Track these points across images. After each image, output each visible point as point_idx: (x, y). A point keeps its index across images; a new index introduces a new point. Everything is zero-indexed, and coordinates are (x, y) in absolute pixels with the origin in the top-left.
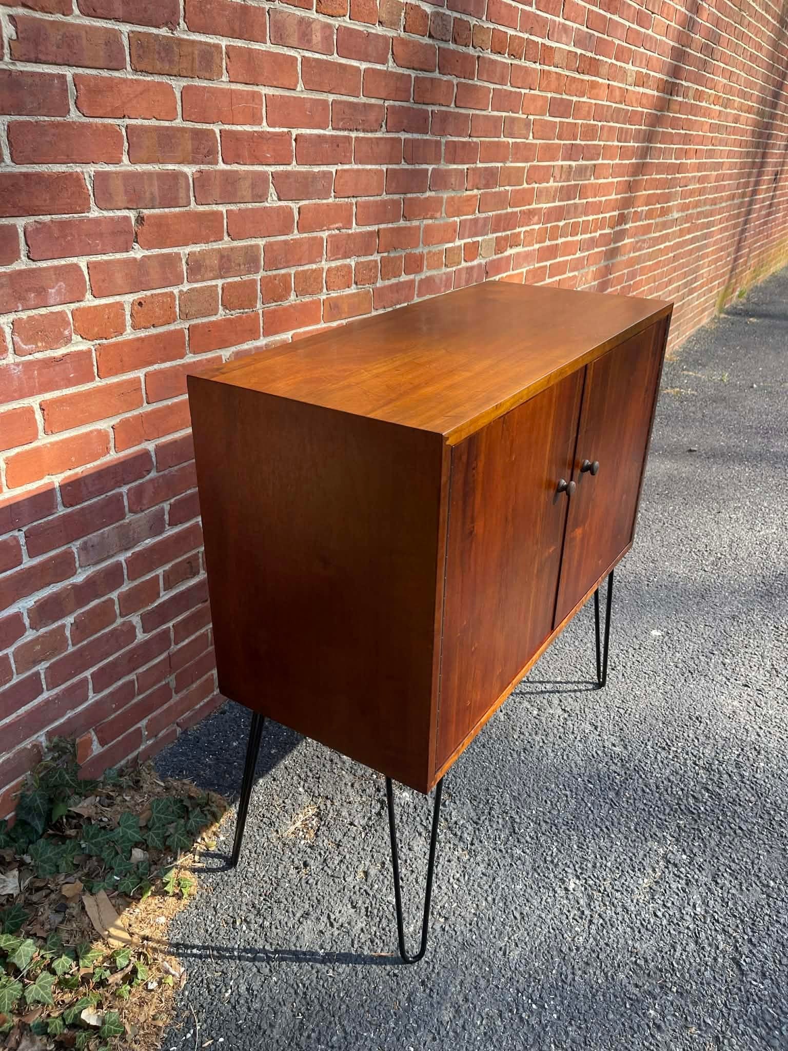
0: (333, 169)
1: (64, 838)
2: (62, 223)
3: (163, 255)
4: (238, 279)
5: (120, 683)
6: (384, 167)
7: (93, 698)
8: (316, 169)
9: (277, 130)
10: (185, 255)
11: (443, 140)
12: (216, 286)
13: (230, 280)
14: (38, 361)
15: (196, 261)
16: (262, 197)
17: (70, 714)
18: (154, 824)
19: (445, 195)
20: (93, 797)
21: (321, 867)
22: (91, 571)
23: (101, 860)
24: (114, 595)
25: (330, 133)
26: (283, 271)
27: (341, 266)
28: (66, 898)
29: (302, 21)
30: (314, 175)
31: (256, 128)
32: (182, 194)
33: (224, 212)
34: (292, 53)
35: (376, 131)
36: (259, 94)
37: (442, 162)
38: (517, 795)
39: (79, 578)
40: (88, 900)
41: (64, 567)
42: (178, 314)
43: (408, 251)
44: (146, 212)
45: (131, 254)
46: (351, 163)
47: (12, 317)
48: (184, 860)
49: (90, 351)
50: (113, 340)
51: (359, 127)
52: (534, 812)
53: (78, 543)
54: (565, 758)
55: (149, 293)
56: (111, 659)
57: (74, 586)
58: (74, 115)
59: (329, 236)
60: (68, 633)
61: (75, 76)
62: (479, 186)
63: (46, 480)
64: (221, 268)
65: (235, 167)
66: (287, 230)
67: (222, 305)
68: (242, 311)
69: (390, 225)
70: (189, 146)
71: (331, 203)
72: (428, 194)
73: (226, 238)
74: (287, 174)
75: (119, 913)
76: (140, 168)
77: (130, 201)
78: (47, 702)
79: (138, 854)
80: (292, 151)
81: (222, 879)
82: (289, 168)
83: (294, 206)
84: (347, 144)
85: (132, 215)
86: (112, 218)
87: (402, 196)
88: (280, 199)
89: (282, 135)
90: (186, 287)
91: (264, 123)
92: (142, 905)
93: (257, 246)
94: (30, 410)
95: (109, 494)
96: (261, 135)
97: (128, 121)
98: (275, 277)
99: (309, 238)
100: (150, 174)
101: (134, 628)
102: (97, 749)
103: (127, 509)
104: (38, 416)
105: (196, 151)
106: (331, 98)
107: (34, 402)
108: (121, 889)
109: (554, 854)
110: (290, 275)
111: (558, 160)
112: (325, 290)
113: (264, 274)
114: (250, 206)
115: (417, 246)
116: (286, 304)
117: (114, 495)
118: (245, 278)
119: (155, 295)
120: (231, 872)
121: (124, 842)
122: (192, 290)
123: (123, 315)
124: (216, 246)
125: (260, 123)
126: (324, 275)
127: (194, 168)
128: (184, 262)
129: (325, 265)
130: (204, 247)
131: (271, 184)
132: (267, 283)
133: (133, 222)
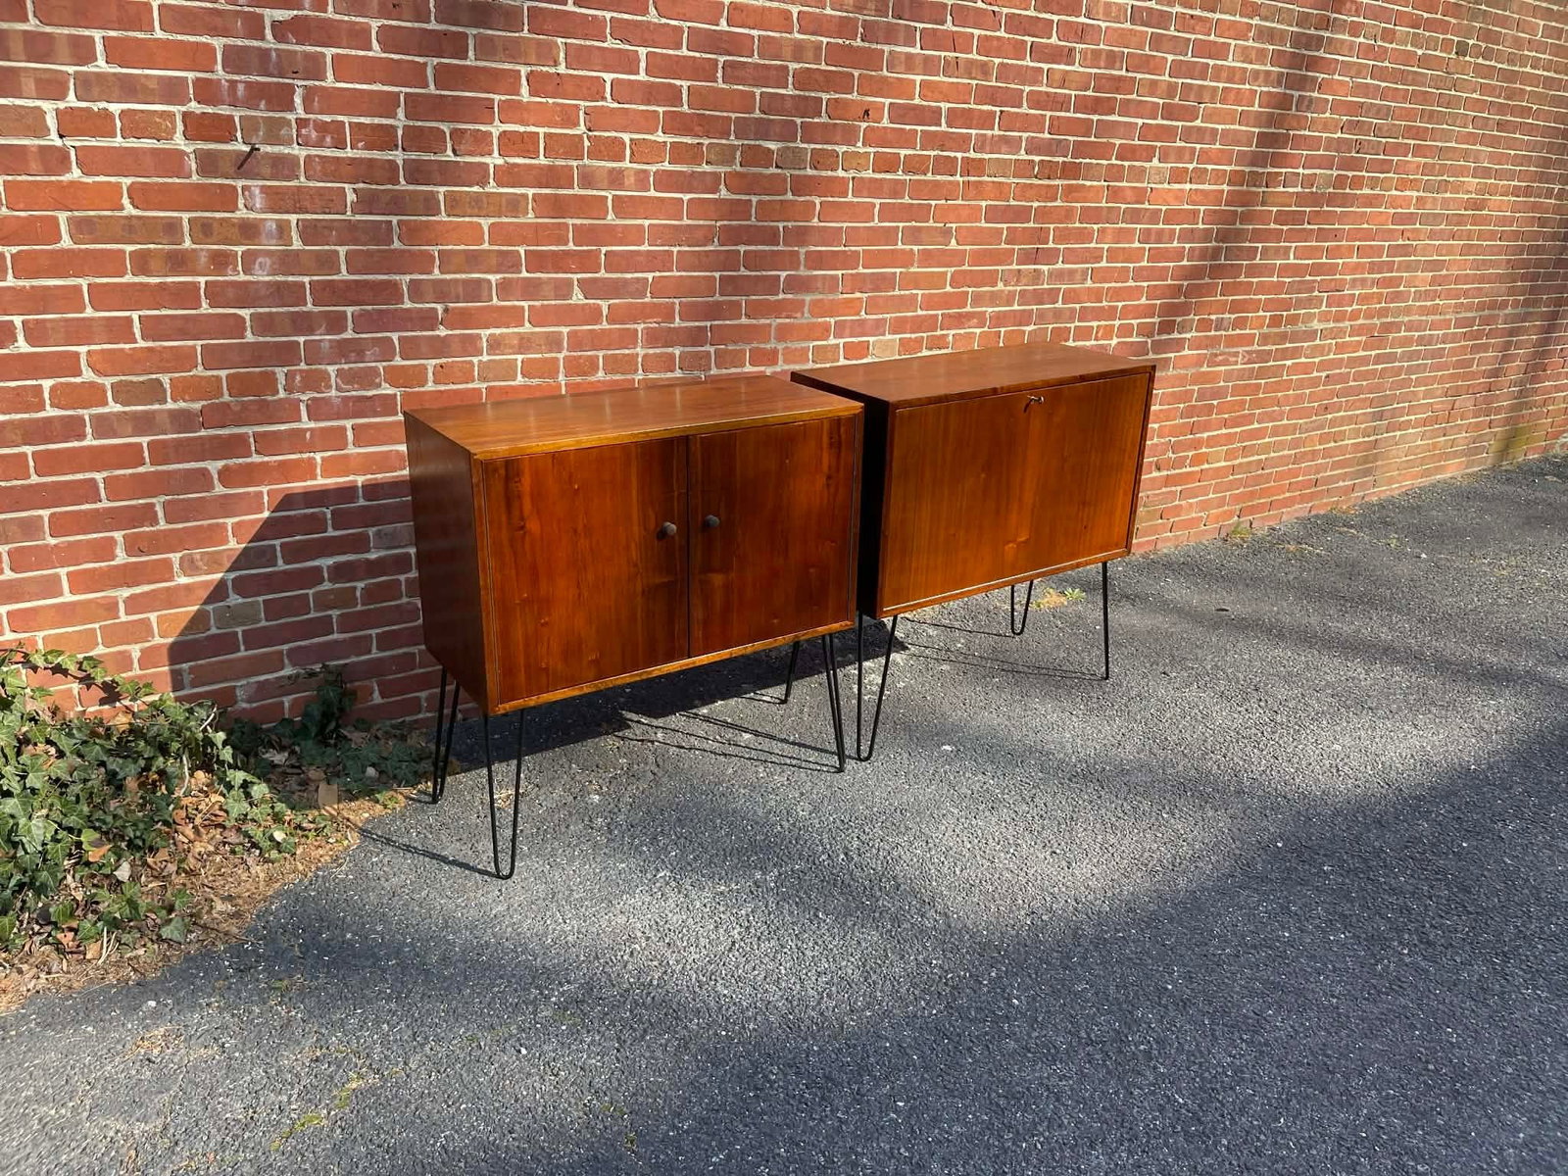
0: (650, 276)
1: (327, 745)
2: (381, 311)
3: (465, 334)
4: (540, 356)
5: (401, 651)
6: (717, 275)
7: (375, 654)
8: (629, 276)
9: (585, 248)
10: (486, 335)
11: (803, 250)
12: (516, 359)
13: (530, 356)
14: (353, 397)
15: (497, 340)
16: (568, 296)
17: (354, 659)
19: (808, 298)
22: (383, 553)
23: (344, 768)
24: (402, 578)
26: (590, 353)
27: (661, 353)
28: (309, 779)
29: (612, 170)
30: (626, 279)
31: (563, 248)
32: (485, 293)
33: (526, 306)
34: (603, 193)
35: (706, 245)
36: (566, 225)
37: (802, 268)
39: (373, 556)
40: (323, 786)
41: (360, 544)
42: (476, 377)
43: (755, 345)
44: (451, 305)
45: (437, 333)
46: (672, 271)
47: (337, 367)
48: (406, 791)
49: (395, 395)
50: (417, 389)
51: (682, 243)
53: (374, 529)
55: (450, 360)
57: (367, 560)
58: (397, 245)
59: (645, 328)
60: (358, 594)
61: (399, 222)
62: (864, 290)
63: (351, 478)
64: (520, 347)
65: (539, 275)
66: (598, 321)
67: (521, 374)
68: (542, 381)
69: (728, 322)
70: (494, 262)
71: (646, 302)
72: (781, 296)
73: (527, 324)
74: (595, 280)
75: (339, 802)
76: (448, 277)
77: (438, 298)
78: (336, 642)
79: (371, 771)
80: (601, 263)
81: (421, 807)
82: (597, 275)
83: (603, 304)
84: (668, 257)
85: (439, 307)
86: (421, 309)
87: (744, 298)
88: (586, 298)
89: (590, 251)
90: (485, 358)
91: (571, 244)
92: (357, 803)
93: (561, 333)
94: (344, 429)
95: (403, 499)
96: (568, 252)
97: (440, 247)
98: (580, 357)
99: (621, 329)
100: (456, 281)
102: (377, 699)
104: (350, 434)
105: (500, 264)
106: (647, 223)
107: (348, 424)
110: (597, 357)
111: (1011, 264)
112: (640, 371)
113: (568, 354)
114: (553, 302)
115: (768, 341)
116: (593, 379)
117: (407, 501)
118: (547, 355)
119: (456, 361)
121: (365, 761)
122: (490, 361)
123: (426, 374)
124: (516, 330)
125: (566, 244)
126: (640, 359)
127: (498, 276)
128: (484, 340)
129: (640, 351)
130: (505, 330)
131: (576, 287)
132: (570, 361)
133: (440, 312)
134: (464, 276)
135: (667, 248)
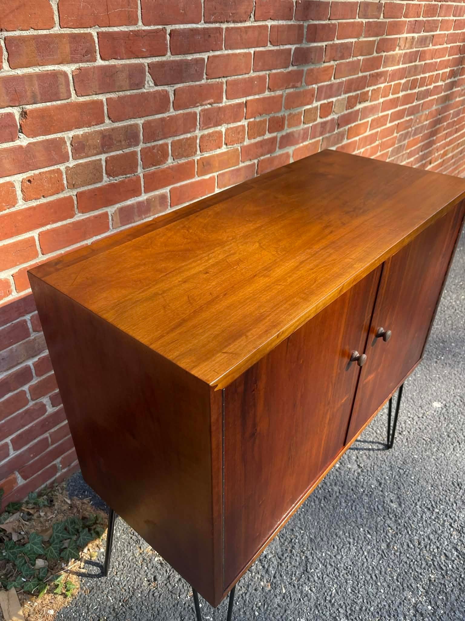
0: (206, 56)
3: (47, 140)
4: (121, 152)
6: (252, 51)
7: (13, 454)
8: (189, 57)
9: (152, 27)
10: (69, 138)
11: (306, 24)
12: (101, 160)
13: (112, 154)
15: (79, 143)
16: (140, 85)
18: (54, 541)
19: (306, 69)
20: (18, 514)
21: (165, 582)
22: (3, 375)
23: (14, 565)
24: (26, 388)
25: (203, 26)
26: (161, 142)
27: (212, 133)
30: (187, 63)
31: (132, 28)
32: (62, 89)
33: (104, 100)
35: (245, 21)
37: (304, 41)
38: (313, 538)
42: (66, 185)
43: (272, 115)
44: (29, 107)
45: (17, 143)
46: (222, 49)
48: (73, 565)
50: (7, 211)
51: (230, 19)
52: (324, 555)
54: (353, 508)
55: (37, 172)
56: (26, 427)
59: (202, 110)
62: (335, 58)
64: (103, 146)
65: (113, 62)
66: (164, 108)
67: (106, 174)
68: (124, 176)
69: (257, 97)
70: (68, 49)
71: (203, 84)
72: (290, 68)
73: (107, 121)
74: (162, 65)
75: (22, 605)
76: (20, 72)
77: (12, 100)
79: (40, 563)
80: (167, 45)
81: (96, 584)
82: (164, 59)
83: (170, 89)
84: (218, 34)
85: (16, 112)
87: (268, 72)
88: (156, 85)
89: (156, 31)
90: (72, 163)
91: (140, 23)
92: (39, 601)
93: (136, 125)
95: (14, 322)
96: (137, 34)
97: (5, 34)
98: (154, 147)
99: (184, 114)
100: (30, 77)
101: (44, 406)
102: (21, 482)
103: (31, 330)
105: (74, 51)
108: (26, 589)
109: (333, 595)
110: (167, 144)
111: (403, 33)
112: (198, 152)
113: (144, 146)
114: (128, 93)
115: (280, 111)
116: (164, 166)
117: (19, 322)
118: (127, 151)
119: (43, 173)
120: (103, 579)
121: (31, 554)
122: (77, 165)
123: (14, 191)
124: (98, 128)
125: (136, 24)
126: (198, 141)
127: (74, 67)
128: (68, 144)
129: (198, 133)
130: (86, 130)
131: (147, 74)
132: (147, 153)
133: (17, 117)
134: (37, 70)
135: (217, 25)
